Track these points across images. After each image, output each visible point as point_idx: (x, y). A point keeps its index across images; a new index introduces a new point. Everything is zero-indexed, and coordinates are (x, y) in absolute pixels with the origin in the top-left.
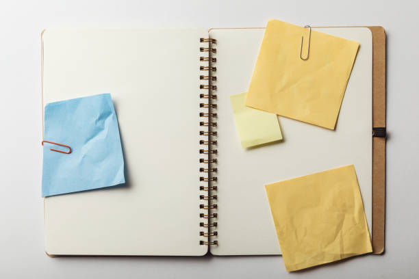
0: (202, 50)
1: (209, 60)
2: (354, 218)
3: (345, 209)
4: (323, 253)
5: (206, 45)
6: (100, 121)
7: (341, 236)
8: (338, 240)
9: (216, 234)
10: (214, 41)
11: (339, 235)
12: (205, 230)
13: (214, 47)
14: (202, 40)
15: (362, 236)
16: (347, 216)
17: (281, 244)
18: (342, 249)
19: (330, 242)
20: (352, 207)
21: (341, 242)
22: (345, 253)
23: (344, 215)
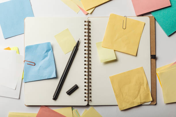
0: (85, 25)
1: (88, 29)
2: (144, 88)
3: (141, 84)
4: (134, 102)
5: (87, 23)
6: (47, 53)
7: (140, 95)
8: (139, 97)
9: (91, 97)
10: (90, 22)
11: (139, 95)
12: (87, 95)
13: (90, 24)
14: (85, 22)
15: (148, 94)
16: (141, 87)
17: (117, 99)
18: (141, 100)
19: (136, 98)
20: (143, 83)
21: (140, 97)
22: (142, 102)
23: (140, 87)
